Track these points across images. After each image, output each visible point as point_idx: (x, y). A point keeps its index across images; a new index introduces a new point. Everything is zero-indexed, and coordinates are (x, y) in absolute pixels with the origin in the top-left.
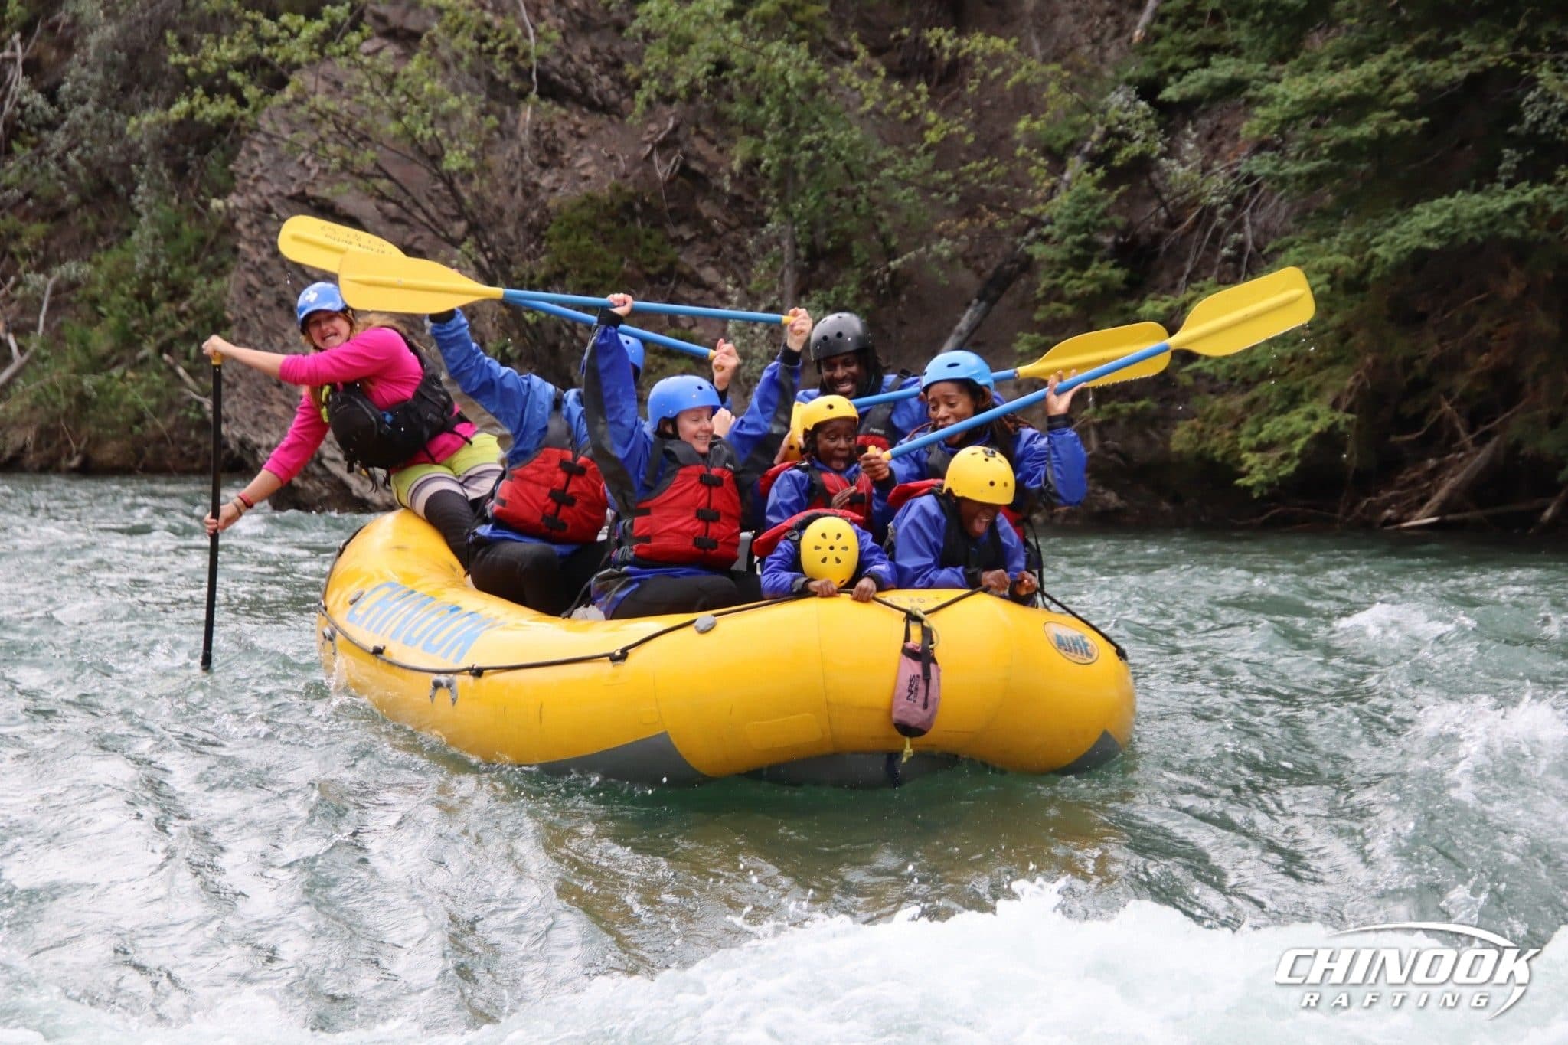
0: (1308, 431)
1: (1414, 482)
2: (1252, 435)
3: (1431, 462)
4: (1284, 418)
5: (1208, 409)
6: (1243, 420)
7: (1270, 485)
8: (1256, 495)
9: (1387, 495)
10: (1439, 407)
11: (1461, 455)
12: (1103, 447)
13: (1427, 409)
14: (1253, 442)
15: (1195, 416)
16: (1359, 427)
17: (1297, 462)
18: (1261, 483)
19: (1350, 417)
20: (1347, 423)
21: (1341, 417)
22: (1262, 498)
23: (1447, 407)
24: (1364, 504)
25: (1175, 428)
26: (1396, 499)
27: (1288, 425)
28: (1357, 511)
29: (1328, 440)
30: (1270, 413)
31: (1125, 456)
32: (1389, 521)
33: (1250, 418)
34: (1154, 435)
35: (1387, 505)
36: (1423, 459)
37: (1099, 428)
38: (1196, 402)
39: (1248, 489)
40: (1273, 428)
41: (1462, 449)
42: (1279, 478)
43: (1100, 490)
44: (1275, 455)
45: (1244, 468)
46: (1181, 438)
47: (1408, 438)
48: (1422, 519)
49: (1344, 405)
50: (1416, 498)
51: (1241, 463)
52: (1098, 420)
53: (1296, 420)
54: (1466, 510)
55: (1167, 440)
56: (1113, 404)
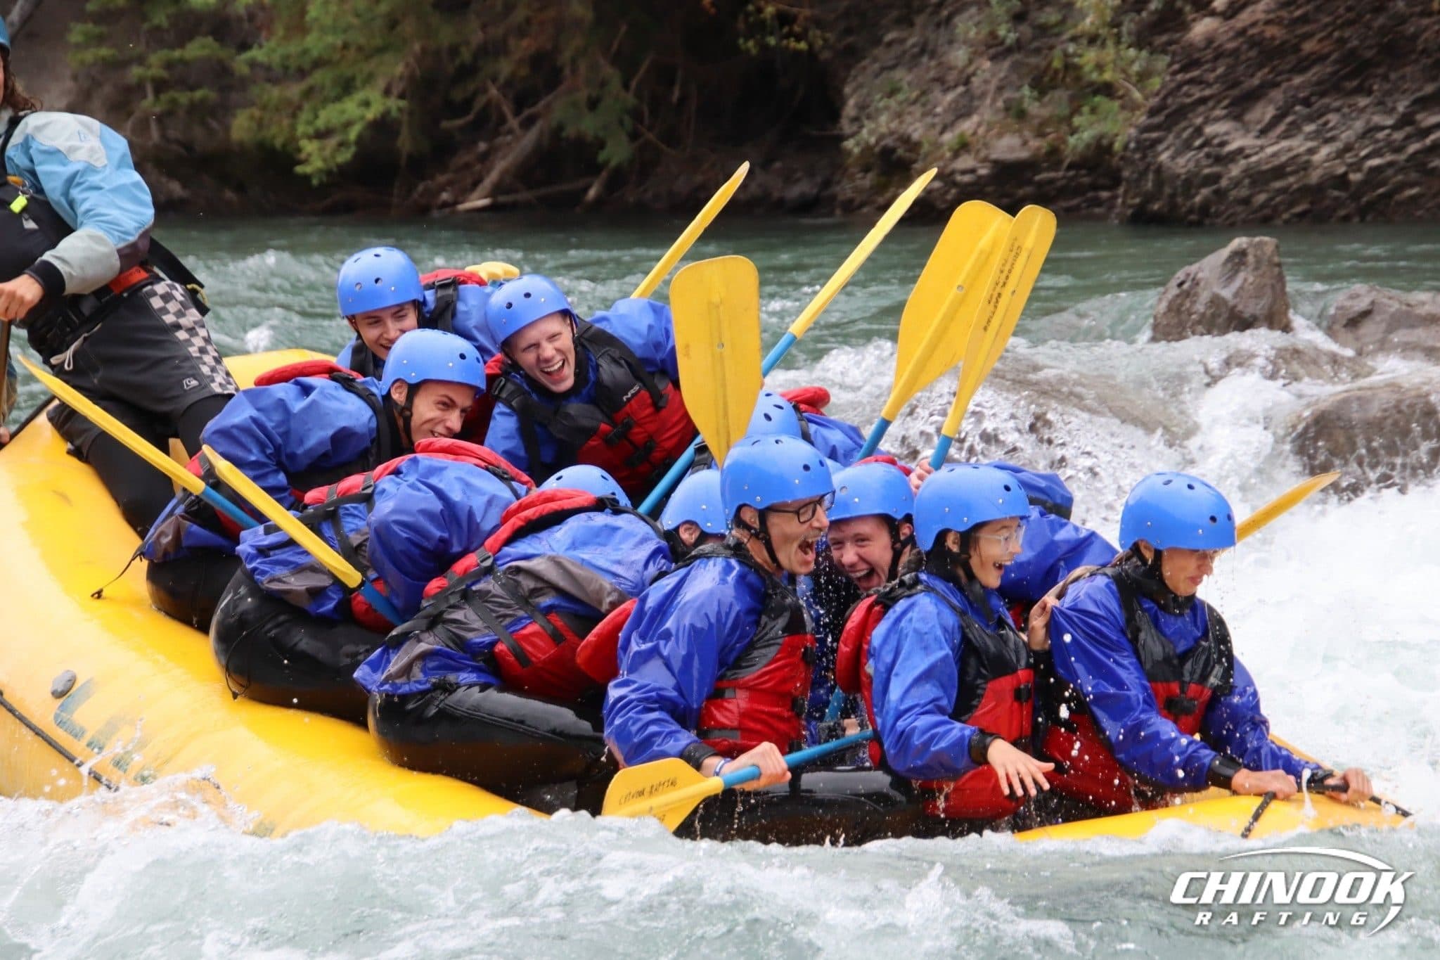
0: (362, 118)
1: (467, 166)
2: (310, 123)
3: (482, 146)
4: (338, 106)
5: (265, 97)
6: (300, 108)
7: (329, 173)
8: (315, 182)
9: (442, 179)
10: (485, 91)
11: (509, 138)
12: (164, 136)
13: (475, 94)
14: (311, 130)
15: (253, 104)
16: (411, 113)
17: (353, 149)
18: (320, 171)
19: (402, 103)
20: (400, 110)
21: (394, 104)
22: (321, 184)
23: (493, 91)
24: (421, 188)
25: (234, 116)
26: (450, 183)
27: (343, 112)
28: (415, 195)
29: (382, 127)
30: (325, 101)
31: (188, 146)
32: (445, 205)
33: (306, 106)
34: (214, 124)
35: (442, 189)
36: (475, 143)
37: (160, 119)
38: (254, 91)
39: (307, 178)
40: (329, 115)
41: (510, 132)
42: (339, 166)
43: (164, 180)
44: (332, 142)
45: (303, 156)
46: (241, 127)
47: (459, 122)
48: (478, 201)
49: (395, 91)
50: (469, 181)
51: (299, 150)
52: (158, 109)
53: (350, 107)
54: (516, 191)
55: (227, 129)
56: (172, 94)
